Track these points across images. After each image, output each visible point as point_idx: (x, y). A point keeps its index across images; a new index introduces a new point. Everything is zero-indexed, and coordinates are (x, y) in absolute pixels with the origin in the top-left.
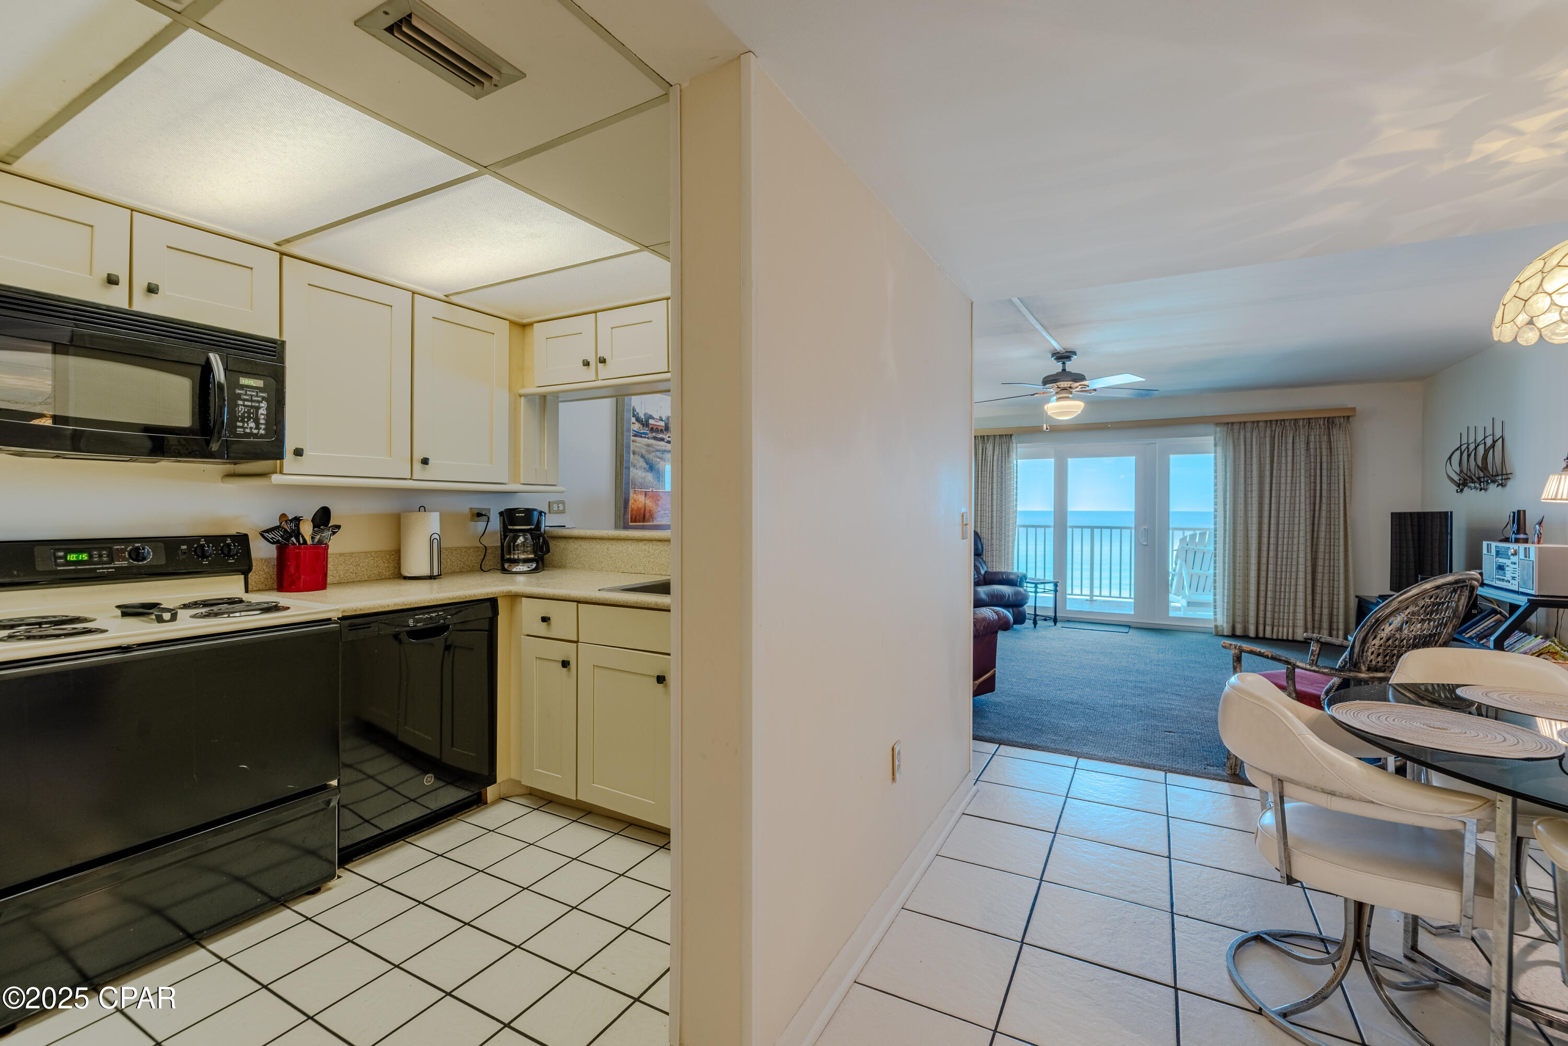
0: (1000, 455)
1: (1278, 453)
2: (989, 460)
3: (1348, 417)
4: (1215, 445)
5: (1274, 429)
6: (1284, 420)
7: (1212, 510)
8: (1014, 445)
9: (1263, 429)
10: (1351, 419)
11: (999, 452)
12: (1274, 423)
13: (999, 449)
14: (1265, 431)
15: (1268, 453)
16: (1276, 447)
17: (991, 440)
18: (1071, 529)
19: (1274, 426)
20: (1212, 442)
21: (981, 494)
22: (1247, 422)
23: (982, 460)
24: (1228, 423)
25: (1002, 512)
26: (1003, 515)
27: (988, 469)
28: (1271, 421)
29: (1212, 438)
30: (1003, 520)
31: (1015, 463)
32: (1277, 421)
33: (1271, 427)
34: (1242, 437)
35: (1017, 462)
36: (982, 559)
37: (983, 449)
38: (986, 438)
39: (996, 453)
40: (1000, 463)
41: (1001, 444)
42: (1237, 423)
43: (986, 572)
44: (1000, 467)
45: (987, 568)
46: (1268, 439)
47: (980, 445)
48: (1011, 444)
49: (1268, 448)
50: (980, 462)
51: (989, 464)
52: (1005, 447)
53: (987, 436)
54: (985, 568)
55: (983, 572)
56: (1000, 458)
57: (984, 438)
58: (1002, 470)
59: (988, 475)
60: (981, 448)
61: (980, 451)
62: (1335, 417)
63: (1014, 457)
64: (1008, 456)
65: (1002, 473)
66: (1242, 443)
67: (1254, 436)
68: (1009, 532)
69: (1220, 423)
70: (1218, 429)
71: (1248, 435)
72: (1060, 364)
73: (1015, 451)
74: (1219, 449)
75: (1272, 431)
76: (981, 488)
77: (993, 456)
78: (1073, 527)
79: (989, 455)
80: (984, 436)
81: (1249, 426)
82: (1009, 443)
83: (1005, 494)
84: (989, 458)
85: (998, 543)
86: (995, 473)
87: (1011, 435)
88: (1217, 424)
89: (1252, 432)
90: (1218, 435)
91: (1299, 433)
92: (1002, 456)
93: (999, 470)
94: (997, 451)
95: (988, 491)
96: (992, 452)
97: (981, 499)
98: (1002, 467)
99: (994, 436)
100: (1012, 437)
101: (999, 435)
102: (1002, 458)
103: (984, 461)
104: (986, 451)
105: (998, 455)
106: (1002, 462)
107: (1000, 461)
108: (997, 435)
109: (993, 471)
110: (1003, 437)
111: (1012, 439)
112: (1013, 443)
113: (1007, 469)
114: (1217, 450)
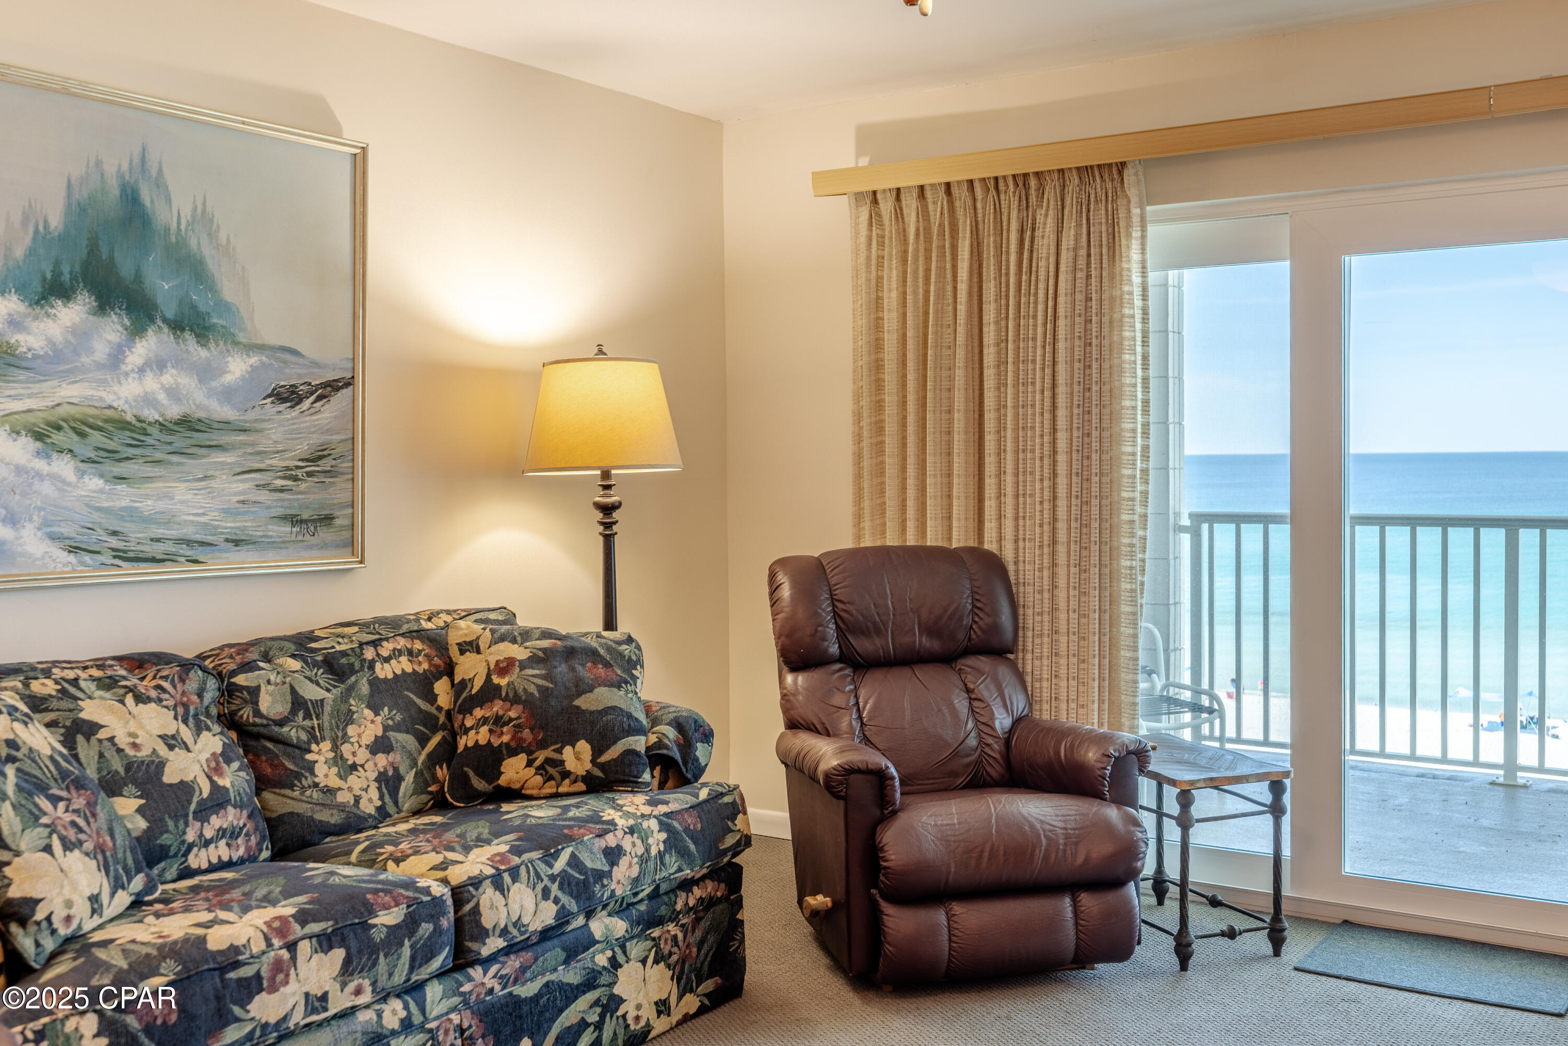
0: (1083, 252)
2: (1042, 277)
8: (1136, 211)
11: (1077, 236)
13: (1079, 225)
21: (1018, 407)
26: (1095, 489)
30: (1095, 511)
36: (1013, 665)
37: (1022, 231)
38: (1033, 182)
39: (1068, 241)
40: (1081, 283)
41: (1085, 208)
43: (1017, 722)
44: (1079, 297)
45: (1030, 702)
47: (1014, 214)
48: (1121, 202)
50: (1014, 280)
51: (1042, 286)
52: (1099, 216)
53: (1037, 174)
54: (1019, 704)
55: (1002, 721)
56: (1082, 262)
57: (1026, 186)
58: (1087, 308)
59: (1040, 330)
60: (1014, 226)
61: (1014, 237)
63: (1137, 258)
64: (1113, 254)
73: (1136, 233)
76: (1017, 385)
77: (1056, 255)
79: (1043, 252)
80: (1026, 175)
82: (1113, 202)
83: (1101, 406)
84: (1042, 264)
85: (1074, 604)
87: (1122, 170)
92: (1089, 255)
93: (1079, 307)
94: (1072, 232)
95: (1038, 397)
96: (1053, 237)
97: (1016, 429)
98: (1088, 299)
99: (1061, 171)
100: (1126, 173)
101: (1078, 169)
102: (1089, 264)
103: (1024, 277)
104: (1033, 238)
105: (1075, 249)
106: (1089, 277)
107: (1081, 275)
108: (1070, 169)
109: (1058, 315)
110: (1094, 178)
111: (1127, 182)
112: (1128, 201)
113: (1109, 306)
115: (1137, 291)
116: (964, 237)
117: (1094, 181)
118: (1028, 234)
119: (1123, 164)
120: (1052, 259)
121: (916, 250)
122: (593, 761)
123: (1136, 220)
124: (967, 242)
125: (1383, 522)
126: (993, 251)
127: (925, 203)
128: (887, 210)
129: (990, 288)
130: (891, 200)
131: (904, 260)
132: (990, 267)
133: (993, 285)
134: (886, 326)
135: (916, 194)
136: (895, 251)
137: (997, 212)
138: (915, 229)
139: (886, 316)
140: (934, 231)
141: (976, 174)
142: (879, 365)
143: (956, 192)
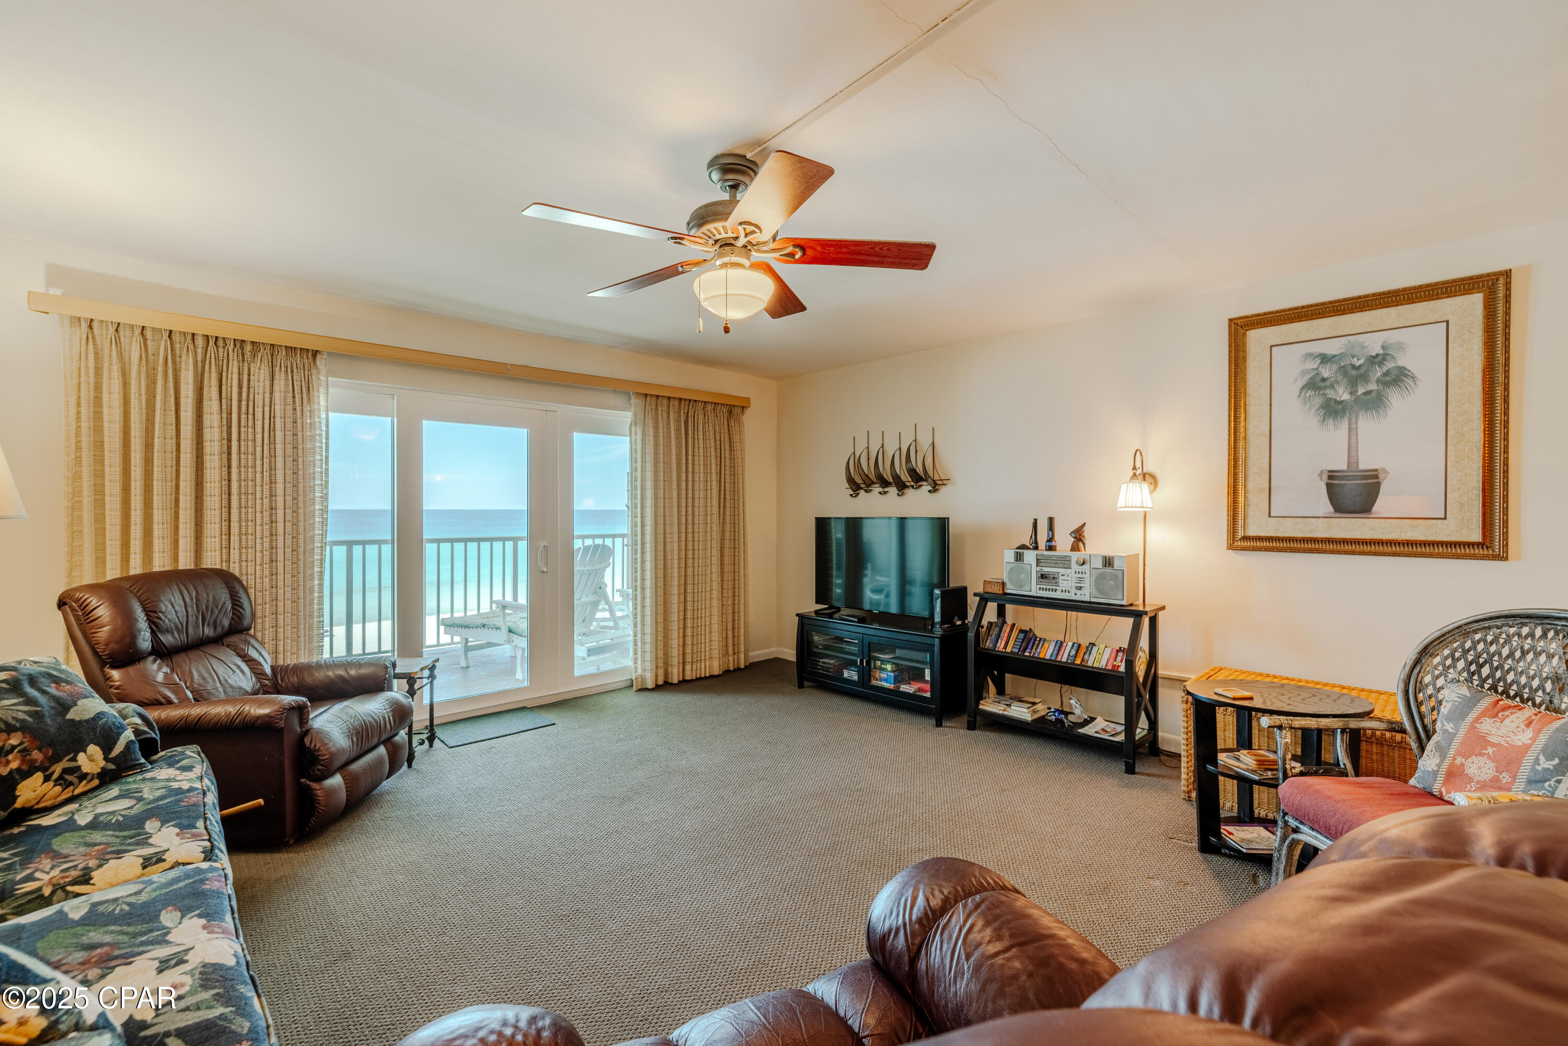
0: (289, 396)
2: (259, 402)
3: (743, 407)
4: (636, 425)
5: (687, 409)
6: (696, 401)
8: (323, 377)
9: (678, 409)
10: (745, 409)
11: (286, 385)
12: (688, 404)
13: (287, 379)
14: (679, 412)
16: (690, 436)
17: (264, 353)
19: (690, 407)
20: (629, 420)
21: (239, 481)
22: (663, 396)
23: (240, 401)
24: (646, 395)
25: (297, 524)
27: (259, 424)
28: (685, 400)
29: (630, 413)
31: (323, 417)
32: (690, 400)
33: (685, 406)
34: (660, 416)
35: (327, 415)
36: (254, 636)
37: (240, 374)
38: (248, 348)
40: (289, 412)
41: (288, 369)
42: (656, 397)
43: (273, 669)
44: (289, 421)
46: (682, 423)
48: (314, 372)
49: (683, 436)
50: (235, 403)
51: (259, 411)
52: (299, 375)
53: (252, 343)
55: (268, 670)
56: (290, 400)
57: (242, 347)
58: (295, 428)
61: (234, 377)
62: (734, 406)
63: (323, 403)
64: (309, 399)
65: (295, 435)
67: (671, 417)
69: (640, 394)
70: (637, 401)
71: (665, 413)
73: (322, 390)
75: (685, 411)
76: (239, 467)
77: (271, 393)
79: (258, 391)
80: (243, 341)
81: (665, 401)
82: (310, 369)
84: (259, 398)
87: (315, 353)
88: (638, 395)
89: (668, 412)
90: (637, 409)
91: (708, 420)
92: (294, 397)
93: (289, 427)
94: (282, 382)
95: (258, 475)
96: (267, 383)
97: (240, 494)
98: (295, 422)
99: (272, 345)
100: (318, 357)
101: (286, 347)
102: (294, 402)
103: (244, 403)
104: (249, 380)
105: (286, 392)
106: (295, 409)
107: (290, 408)
108: (281, 346)
109: (272, 429)
110: (296, 354)
111: (318, 362)
112: (318, 372)
113: (307, 427)
114: (636, 431)
115: (324, 422)
116: (187, 370)
117: (295, 356)
118: (245, 377)
119: (317, 352)
120: (267, 396)
121: (139, 371)
122: (106, 759)
123: (324, 383)
124: (191, 373)
125: (438, 541)
126: (214, 382)
127: (145, 340)
128: (104, 336)
129: (211, 405)
130: (112, 330)
131: (125, 374)
132: (211, 392)
133: (215, 404)
134: (106, 417)
135: (137, 332)
136: (116, 367)
137: (217, 358)
138: (138, 355)
139: (105, 410)
140: (156, 361)
141: (200, 331)
142: (99, 445)
143: (176, 338)
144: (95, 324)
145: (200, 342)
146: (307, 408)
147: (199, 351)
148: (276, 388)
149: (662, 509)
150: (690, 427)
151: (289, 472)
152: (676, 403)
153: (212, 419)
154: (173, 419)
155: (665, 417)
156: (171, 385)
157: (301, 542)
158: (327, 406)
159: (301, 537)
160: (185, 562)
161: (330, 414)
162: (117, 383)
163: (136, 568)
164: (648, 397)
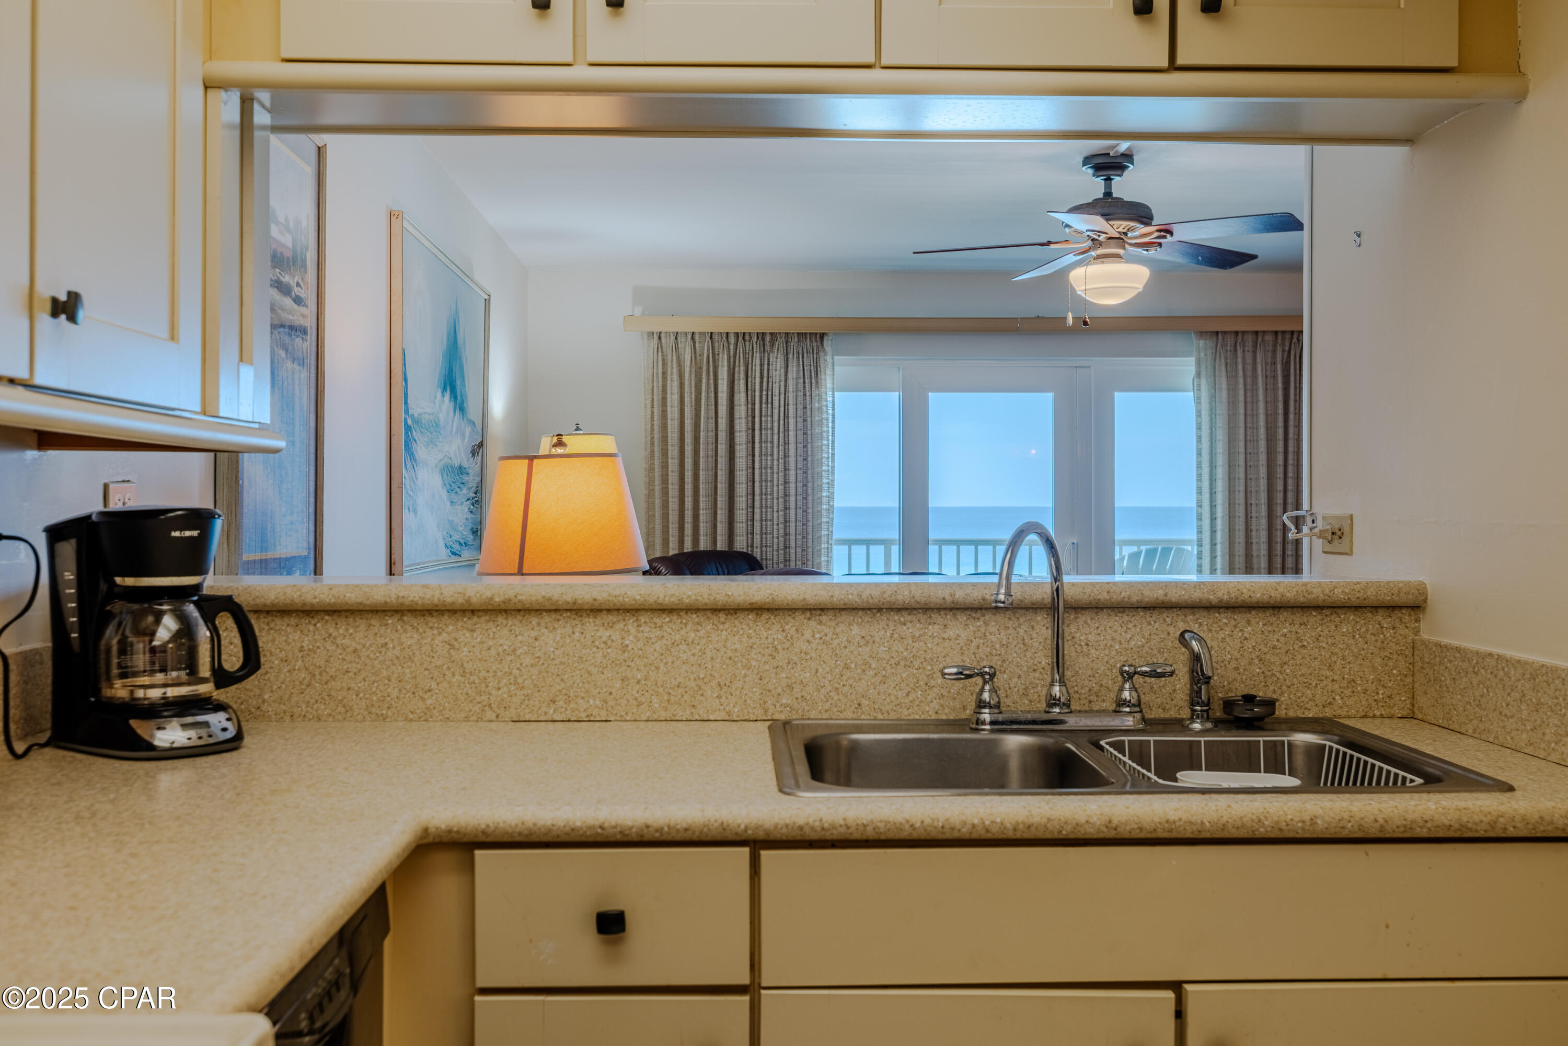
0: (799, 381)
1: (1295, 395)
2: (776, 392)
4: (1198, 374)
5: (1287, 348)
7: (1194, 505)
8: (829, 358)
9: (1270, 348)
11: (798, 371)
12: (1288, 336)
13: (798, 365)
14: (1274, 351)
15: (1280, 393)
16: (1292, 384)
17: (780, 342)
18: (937, 547)
19: (1287, 343)
20: (1193, 369)
21: (761, 468)
22: (1247, 332)
23: (761, 391)
24: (1217, 333)
25: (806, 511)
27: (776, 411)
28: (1284, 332)
29: (1192, 360)
31: (830, 399)
33: (1283, 344)
34: (1240, 360)
35: (833, 395)
37: (762, 365)
38: (768, 338)
40: (800, 399)
41: (801, 356)
42: (1231, 332)
44: (800, 406)
46: (1279, 366)
47: (757, 356)
48: (821, 354)
49: (1280, 385)
50: (757, 393)
51: (776, 399)
52: (809, 361)
53: (771, 334)
56: (801, 386)
57: (763, 340)
58: (805, 414)
60: (757, 362)
61: (757, 368)
63: (829, 385)
64: (817, 383)
65: (805, 420)
66: (1241, 373)
67: (1258, 360)
68: (820, 556)
69: (1207, 332)
70: (1202, 342)
71: (1249, 356)
72: (1100, 182)
73: (829, 372)
74: (1204, 382)
75: (1283, 351)
76: (761, 455)
77: (786, 381)
78: (941, 543)
79: (776, 380)
80: (764, 334)
81: (1250, 339)
82: (817, 353)
83: (813, 469)
84: (776, 386)
86: (792, 421)
87: (823, 336)
88: (1202, 334)
89: (1255, 352)
90: (1202, 355)
92: (804, 382)
93: (800, 413)
94: (795, 369)
95: (775, 463)
96: (783, 371)
97: (761, 481)
98: (805, 408)
99: (787, 334)
100: (825, 339)
101: (798, 333)
102: (804, 387)
103: (764, 393)
104: (768, 370)
105: (797, 378)
106: (805, 395)
107: (800, 394)
108: (793, 333)
109: (786, 417)
110: (806, 338)
111: (825, 344)
112: (826, 354)
113: (816, 413)
114: (1199, 385)
115: (830, 405)
116: (723, 366)
117: (806, 340)
118: (766, 367)
119: (823, 334)
120: (783, 383)
121: (690, 372)
123: (830, 364)
124: (726, 368)
126: (742, 376)
127: (694, 343)
128: (668, 342)
129: (740, 398)
130: (673, 338)
131: (681, 376)
132: (740, 385)
133: (743, 395)
134: (669, 416)
135: (689, 337)
136: (675, 370)
137: (745, 353)
138: (689, 358)
139: (669, 409)
140: (702, 360)
141: (732, 330)
142: (664, 439)
143: (716, 337)
144: (663, 335)
145: (732, 339)
146: (815, 392)
147: (732, 347)
148: (790, 376)
149: (1242, 495)
150: (1292, 371)
151: (800, 459)
152: (1269, 338)
153: (741, 411)
154: (712, 414)
155: (1249, 360)
156: (712, 382)
157: (810, 529)
158: (833, 389)
159: (810, 524)
160: (721, 546)
161: (836, 393)
162: (676, 384)
163: (688, 548)
164: (1220, 335)
